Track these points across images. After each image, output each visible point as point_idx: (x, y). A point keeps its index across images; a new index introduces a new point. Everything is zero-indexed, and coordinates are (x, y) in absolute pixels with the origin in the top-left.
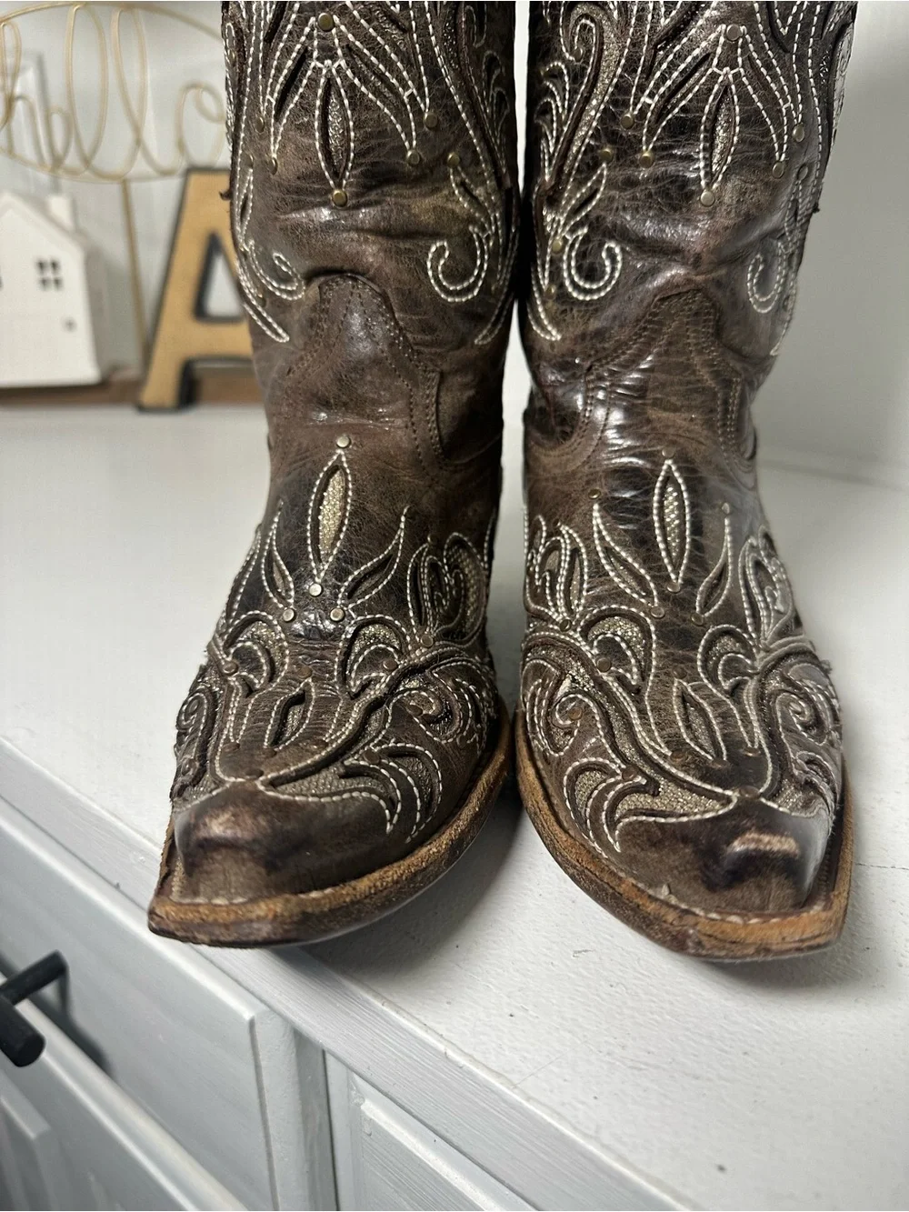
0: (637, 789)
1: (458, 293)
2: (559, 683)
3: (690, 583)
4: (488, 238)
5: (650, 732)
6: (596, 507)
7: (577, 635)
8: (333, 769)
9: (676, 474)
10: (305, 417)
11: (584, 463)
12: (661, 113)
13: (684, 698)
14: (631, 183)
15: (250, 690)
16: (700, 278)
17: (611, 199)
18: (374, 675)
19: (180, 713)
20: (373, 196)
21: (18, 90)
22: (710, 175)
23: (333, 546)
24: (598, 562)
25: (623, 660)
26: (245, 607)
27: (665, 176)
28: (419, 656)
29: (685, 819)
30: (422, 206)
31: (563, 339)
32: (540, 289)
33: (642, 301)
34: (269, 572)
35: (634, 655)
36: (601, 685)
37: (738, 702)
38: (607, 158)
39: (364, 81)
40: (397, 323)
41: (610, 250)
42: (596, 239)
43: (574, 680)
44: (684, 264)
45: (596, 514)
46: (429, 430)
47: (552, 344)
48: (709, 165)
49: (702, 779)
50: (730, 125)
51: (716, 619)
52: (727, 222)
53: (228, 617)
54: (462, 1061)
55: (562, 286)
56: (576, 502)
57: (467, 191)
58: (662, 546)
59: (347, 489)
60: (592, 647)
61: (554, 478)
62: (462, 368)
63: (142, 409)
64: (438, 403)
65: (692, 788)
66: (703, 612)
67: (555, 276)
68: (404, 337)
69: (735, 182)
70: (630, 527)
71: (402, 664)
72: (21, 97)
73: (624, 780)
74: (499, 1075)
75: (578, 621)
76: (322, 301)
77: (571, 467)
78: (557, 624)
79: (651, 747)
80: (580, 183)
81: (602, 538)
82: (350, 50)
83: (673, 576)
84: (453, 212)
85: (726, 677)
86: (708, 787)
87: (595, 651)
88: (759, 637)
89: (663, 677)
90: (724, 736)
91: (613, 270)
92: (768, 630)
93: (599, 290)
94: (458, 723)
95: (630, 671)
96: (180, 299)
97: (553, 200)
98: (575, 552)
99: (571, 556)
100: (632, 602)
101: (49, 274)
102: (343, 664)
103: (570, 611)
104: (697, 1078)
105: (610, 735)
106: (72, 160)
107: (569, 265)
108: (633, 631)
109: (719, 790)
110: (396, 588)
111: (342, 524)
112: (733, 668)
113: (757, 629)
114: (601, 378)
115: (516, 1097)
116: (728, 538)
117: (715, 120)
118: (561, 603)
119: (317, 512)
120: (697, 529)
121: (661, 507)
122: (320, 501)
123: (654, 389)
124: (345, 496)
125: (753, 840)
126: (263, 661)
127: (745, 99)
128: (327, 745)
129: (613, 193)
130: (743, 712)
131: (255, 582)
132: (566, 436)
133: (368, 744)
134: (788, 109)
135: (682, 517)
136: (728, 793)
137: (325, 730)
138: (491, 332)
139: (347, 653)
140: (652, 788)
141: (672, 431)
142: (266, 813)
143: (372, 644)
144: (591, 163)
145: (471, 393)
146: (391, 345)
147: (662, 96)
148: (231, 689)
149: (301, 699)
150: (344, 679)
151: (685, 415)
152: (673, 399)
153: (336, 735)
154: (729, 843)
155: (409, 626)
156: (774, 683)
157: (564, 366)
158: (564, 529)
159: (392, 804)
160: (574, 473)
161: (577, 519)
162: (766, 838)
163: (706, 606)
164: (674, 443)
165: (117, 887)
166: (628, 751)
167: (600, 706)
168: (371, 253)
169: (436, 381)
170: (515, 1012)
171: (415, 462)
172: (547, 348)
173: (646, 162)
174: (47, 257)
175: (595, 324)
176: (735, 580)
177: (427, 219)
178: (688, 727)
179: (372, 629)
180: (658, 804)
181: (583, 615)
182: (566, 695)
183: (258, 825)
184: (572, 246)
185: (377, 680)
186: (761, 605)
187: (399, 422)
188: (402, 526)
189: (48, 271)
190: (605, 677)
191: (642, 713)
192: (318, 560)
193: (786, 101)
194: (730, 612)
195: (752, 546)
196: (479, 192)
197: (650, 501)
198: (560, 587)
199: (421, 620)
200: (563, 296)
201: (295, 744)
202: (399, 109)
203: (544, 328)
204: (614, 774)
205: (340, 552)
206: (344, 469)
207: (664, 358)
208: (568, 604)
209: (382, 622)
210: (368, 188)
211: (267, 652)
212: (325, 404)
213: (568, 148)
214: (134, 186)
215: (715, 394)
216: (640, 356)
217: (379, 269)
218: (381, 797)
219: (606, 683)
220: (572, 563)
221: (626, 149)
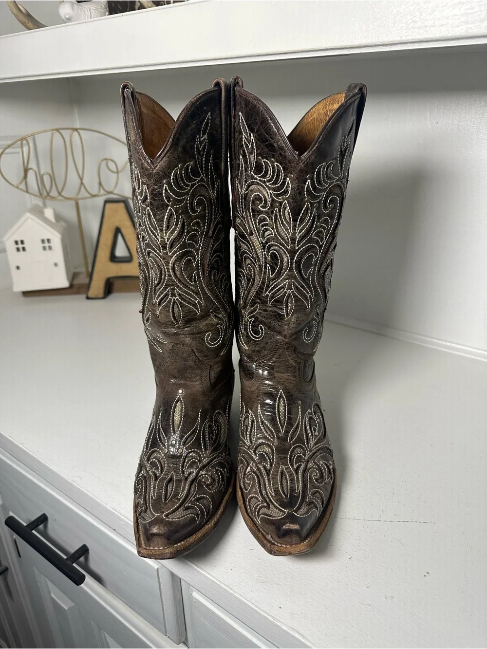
0: (264, 507)
1: (215, 344)
2: (247, 468)
3: (287, 432)
4: (223, 327)
5: (270, 487)
6: (259, 406)
7: (252, 452)
8: (182, 508)
9: (283, 395)
10: (168, 380)
11: (257, 389)
12: (272, 297)
13: (282, 473)
14: (265, 310)
15: (156, 478)
16: (287, 340)
17: (261, 313)
18: (192, 470)
19: (135, 483)
20: (188, 325)
21: (30, 167)
22: (288, 314)
23: (179, 428)
24: (259, 426)
25: (266, 460)
26: (152, 447)
27: (275, 312)
28: (205, 461)
29: (274, 518)
30: (202, 325)
31: (249, 349)
32: (241, 332)
33: (270, 345)
34: (159, 435)
35: (269, 458)
36: (259, 469)
37: (297, 473)
38: (258, 302)
39: (184, 300)
40: (196, 356)
41: (261, 327)
42: (257, 323)
43: (251, 467)
44: (282, 336)
45: (259, 408)
46: (207, 383)
47: (245, 350)
48: (287, 312)
49: (280, 506)
50: (292, 303)
51: (294, 443)
52: (293, 326)
53: (147, 449)
54: (219, 583)
55: (247, 333)
56: (254, 402)
57: (216, 317)
58: (278, 420)
59: (182, 408)
60: (256, 457)
61: (248, 391)
62: (217, 363)
63: (88, 298)
64: (210, 374)
65: (277, 508)
66: (290, 442)
67: (245, 329)
68: (199, 360)
69: (295, 315)
70: (269, 414)
71: (200, 465)
72: (31, 169)
73: (261, 504)
74: (227, 586)
75: (253, 446)
76: (173, 349)
77: (253, 389)
78: (247, 446)
79: (270, 493)
80: (251, 307)
81: (261, 417)
82: (179, 295)
83: (281, 430)
84: (212, 324)
85: (296, 463)
86: (281, 508)
87: (257, 458)
88: (308, 446)
89: (277, 465)
90: (290, 487)
91: (262, 333)
92: (312, 443)
93: (258, 338)
94: (217, 484)
95: (267, 464)
96: (103, 254)
97: (244, 308)
98: (253, 421)
99: (252, 422)
100: (269, 440)
101: (47, 245)
102: (183, 467)
103: (251, 442)
104: (278, 585)
105: (260, 487)
106: (54, 193)
107: (249, 327)
108: (268, 450)
109: (283, 509)
110: (198, 438)
111: (181, 420)
112: (299, 459)
113: (308, 443)
114: (260, 363)
115: (232, 592)
116: (300, 413)
117: (288, 301)
118: (248, 438)
119: (173, 416)
120: (289, 413)
121: (278, 407)
122: (174, 412)
123: (276, 368)
124: (182, 410)
125: (288, 526)
126: (159, 465)
127: (295, 296)
128: (180, 499)
129: (261, 311)
130: (298, 478)
131: (155, 438)
132: (251, 379)
133: (191, 498)
134: (310, 296)
135: (285, 409)
136: (285, 510)
137: (179, 493)
138: (225, 350)
139: (184, 463)
140: (268, 507)
141: (282, 380)
142: (166, 526)
143: (191, 459)
144: (254, 303)
145: (220, 368)
146: (195, 362)
147: (272, 294)
148: (150, 476)
149: (171, 480)
150: (183, 472)
151: (286, 374)
152: (282, 370)
153: (182, 495)
154: (282, 527)
155: (202, 452)
156: (310, 465)
157: (248, 357)
158: (250, 412)
159: (198, 516)
160: (253, 391)
161: (254, 409)
162: (291, 525)
163: (291, 439)
164: (283, 384)
165: (115, 530)
166: (264, 492)
167: (258, 477)
168: (188, 340)
169: (209, 368)
170: (233, 569)
171: (204, 394)
172: (244, 350)
173: (269, 307)
174: (45, 238)
175: (257, 349)
176: (302, 427)
177: (204, 329)
178: (282, 484)
179: (191, 454)
180: (269, 512)
181: (254, 444)
182: (249, 472)
183: (165, 529)
184: (250, 322)
185: (193, 472)
186: (310, 434)
187: (198, 383)
188: (199, 416)
189: (46, 244)
190: (260, 466)
191: (269, 480)
192: (174, 433)
193: (308, 294)
194: (300, 440)
195: (309, 412)
196: (220, 316)
197: (275, 405)
198: (248, 433)
199: (206, 449)
200: (248, 336)
201: (171, 499)
202: (195, 305)
203: (243, 344)
204: (259, 501)
205: (181, 429)
206: (181, 401)
207: (278, 360)
208: (250, 439)
209: (194, 451)
210: (186, 324)
211: (160, 462)
212: (175, 377)
213: (247, 297)
214: (80, 202)
215: (295, 367)
216: (271, 358)
217: (191, 344)
218: (195, 515)
219: (260, 468)
220: (252, 425)
221: (264, 302)
